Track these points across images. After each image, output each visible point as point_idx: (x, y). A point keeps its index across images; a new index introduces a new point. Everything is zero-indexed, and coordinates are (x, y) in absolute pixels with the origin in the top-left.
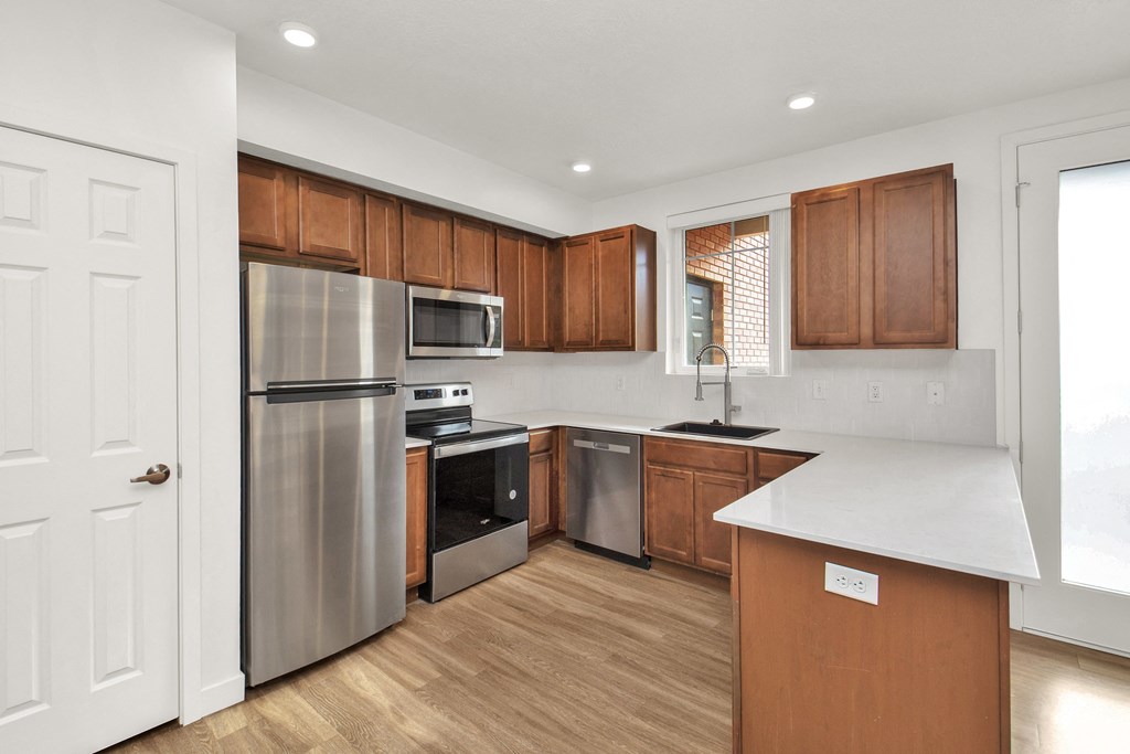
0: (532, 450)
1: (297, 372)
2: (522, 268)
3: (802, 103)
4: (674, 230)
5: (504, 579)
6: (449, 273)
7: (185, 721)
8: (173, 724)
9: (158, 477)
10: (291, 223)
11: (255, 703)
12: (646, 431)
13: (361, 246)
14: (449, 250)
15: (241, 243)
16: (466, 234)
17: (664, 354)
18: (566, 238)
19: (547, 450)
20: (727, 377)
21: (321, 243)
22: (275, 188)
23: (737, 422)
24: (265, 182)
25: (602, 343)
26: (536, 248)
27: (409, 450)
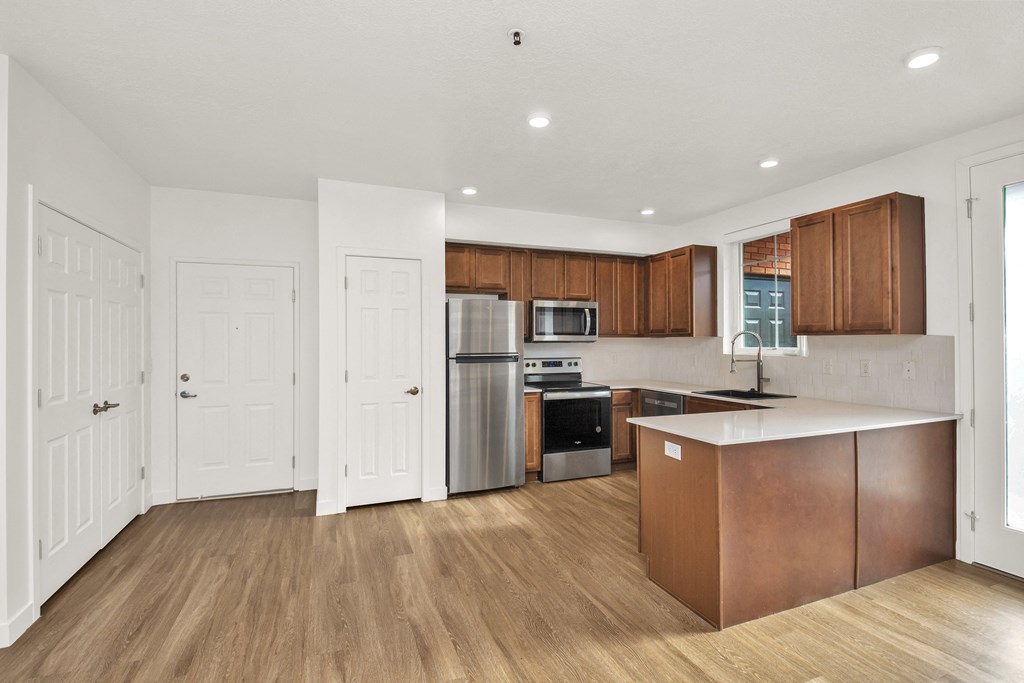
0: (614, 403)
1: (476, 349)
2: (616, 281)
3: (769, 164)
4: (732, 244)
5: (591, 481)
6: (561, 289)
7: (423, 500)
8: (418, 500)
9: (414, 392)
10: (473, 275)
11: (451, 501)
12: (688, 393)
13: (508, 280)
14: (561, 276)
15: (447, 286)
16: (575, 264)
17: (722, 338)
18: (651, 256)
19: (629, 404)
20: (759, 354)
21: (487, 281)
22: (465, 257)
23: (766, 391)
24: (461, 255)
25: (673, 331)
26: (628, 266)
27: (526, 394)
